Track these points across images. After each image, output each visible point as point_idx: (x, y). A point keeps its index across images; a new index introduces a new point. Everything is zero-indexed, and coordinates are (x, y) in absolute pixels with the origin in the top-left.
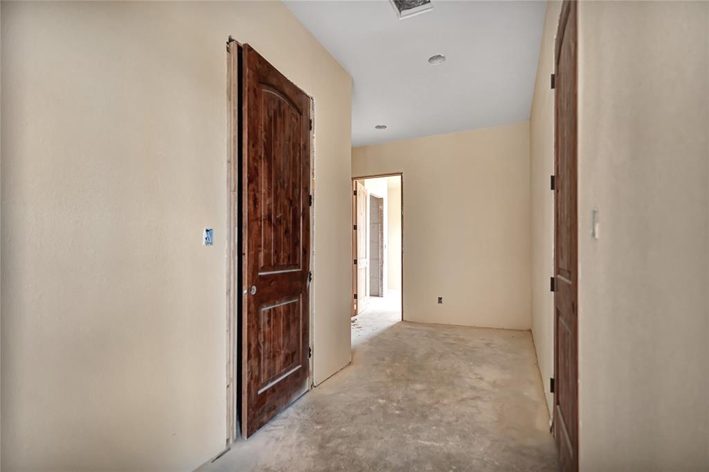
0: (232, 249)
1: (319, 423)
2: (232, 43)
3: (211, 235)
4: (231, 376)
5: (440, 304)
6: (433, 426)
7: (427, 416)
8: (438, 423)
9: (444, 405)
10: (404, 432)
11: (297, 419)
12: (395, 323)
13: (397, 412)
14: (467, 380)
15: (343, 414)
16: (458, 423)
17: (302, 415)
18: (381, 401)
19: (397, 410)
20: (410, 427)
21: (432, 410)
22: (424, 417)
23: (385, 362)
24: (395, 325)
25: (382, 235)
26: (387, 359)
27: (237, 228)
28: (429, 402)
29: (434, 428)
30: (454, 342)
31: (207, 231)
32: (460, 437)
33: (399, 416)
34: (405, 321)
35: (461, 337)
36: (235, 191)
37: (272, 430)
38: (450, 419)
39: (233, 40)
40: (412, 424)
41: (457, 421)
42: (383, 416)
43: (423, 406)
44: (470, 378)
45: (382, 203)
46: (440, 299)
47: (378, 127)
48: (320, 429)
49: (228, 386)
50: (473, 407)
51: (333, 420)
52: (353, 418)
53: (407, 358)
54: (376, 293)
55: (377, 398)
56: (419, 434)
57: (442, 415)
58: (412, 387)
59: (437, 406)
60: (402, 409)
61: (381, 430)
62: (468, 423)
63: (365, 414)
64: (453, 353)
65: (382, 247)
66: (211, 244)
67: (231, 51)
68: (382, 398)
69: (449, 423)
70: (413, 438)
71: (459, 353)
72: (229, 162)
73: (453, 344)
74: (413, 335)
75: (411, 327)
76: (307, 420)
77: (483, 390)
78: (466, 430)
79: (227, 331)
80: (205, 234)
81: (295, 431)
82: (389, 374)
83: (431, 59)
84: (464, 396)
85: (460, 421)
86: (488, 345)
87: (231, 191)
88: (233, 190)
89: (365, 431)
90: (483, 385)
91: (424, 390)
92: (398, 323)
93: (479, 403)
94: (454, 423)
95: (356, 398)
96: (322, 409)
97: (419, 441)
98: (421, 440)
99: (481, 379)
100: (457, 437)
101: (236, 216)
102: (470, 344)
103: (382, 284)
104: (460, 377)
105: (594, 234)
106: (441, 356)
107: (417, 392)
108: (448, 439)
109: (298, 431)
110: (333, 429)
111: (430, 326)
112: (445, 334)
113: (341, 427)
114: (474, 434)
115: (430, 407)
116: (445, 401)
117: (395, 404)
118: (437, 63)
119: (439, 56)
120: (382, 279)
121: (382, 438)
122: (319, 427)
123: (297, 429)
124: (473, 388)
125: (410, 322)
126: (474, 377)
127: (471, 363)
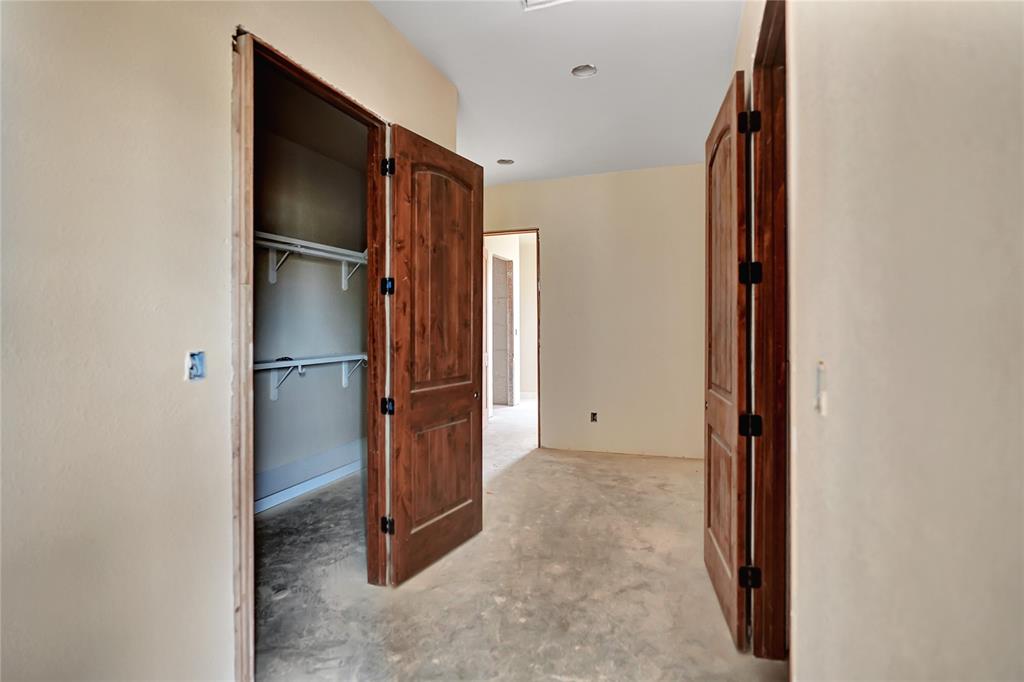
0: (243, 380)
1: (396, 650)
2: (243, 37)
3: (201, 360)
4: (244, 592)
5: (594, 423)
6: (577, 644)
7: (568, 624)
8: (583, 640)
9: (595, 601)
10: (532, 660)
11: (362, 644)
12: (528, 452)
13: (523, 620)
14: (630, 552)
15: (436, 629)
16: (615, 636)
17: (371, 634)
18: (499, 600)
19: (522, 616)
20: (541, 649)
21: (576, 613)
22: (564, 627)
23: (510, 525)
24: (528, 455)
25: (512, 315)
26: (513, 518)
27: (251, 346)
28: (571, 597)
29: (577, 648)
30: (614, 483)
31: (192, 355)
32: (616, 662)
33: (525, 627)
34: (544, 448)
35: (624, 474)
36: (247, 283)
37: (319, 669)
38: (603, 630)
39: (245, 33)
40: (544, 643)
41: (612, 632)
42: (500, 630)
43: (562, 605)
44: (634, 549)
45: (512, 268)
46: (594, 415)
47: (501, 162)
48: (399, 662)
49: (237, 610)
50: (638, 603)
51: (421, 643)
52: (453, 635)
53: (542, 516)
54: (504, 400)
55: (493, 593)
56: (554, 662)
57: (590, 622)
58: (548, 570)
59: (583, 604)
60: (530, 614)
61: (495, 659)
62: (630, 635)
63: (472, 628)
64: (611, 505)
65: (512, 333)
66: (200, 376)
67: (242, 50)
68: (501, 595)
69: (600, 637)
70: (545, 671)
71: (620, 503)
72: (237, 235)
73: (613, 487)
74: (554, 473)
75: (552, 458)
76: (378, 645)
77: (652, 571)
78: (626, 648)
79: (235, 517)
80: (188, 362)
81: (357, 670)
82: (514, 547)
83: (575, 70)
84: (625, 583)
85: (616, 630)
86: (661, 486)
87: (240, 284)
88: (243, 281)
89: (470, 661)
90: (652, 561)
91: (564, 575)
92: (532, 451)
93: (646, 595)
94: (608, 637)
95: (460, 595)
96: (405, 620)
97: (554, 676)
98: (556, 673)
99: (650, 549)
100: (612, 663)
101: (251, 324)
102: (637, 487)
103: (512, 387)
104: (620, 547)
105: (818, 408)
106: (594, 510)
107: (555, 578)
108: (597, 668)
109: (361, 670)
110: (418, 662)
111: (579, 457)
112: (601, 470)
113: (430, 658)
114: (636, 655)
115: (572, 606)
116: (596, 595)
117: (520, 605)
118: (584, 75)
119: (588, 66)
120: (511, 379)
121: (496, 674)
122: (396, 658)
123: (359, 666)
124: (639, 568)
125: (551, 450)
126: (639, 546)
127: (636, 522)
